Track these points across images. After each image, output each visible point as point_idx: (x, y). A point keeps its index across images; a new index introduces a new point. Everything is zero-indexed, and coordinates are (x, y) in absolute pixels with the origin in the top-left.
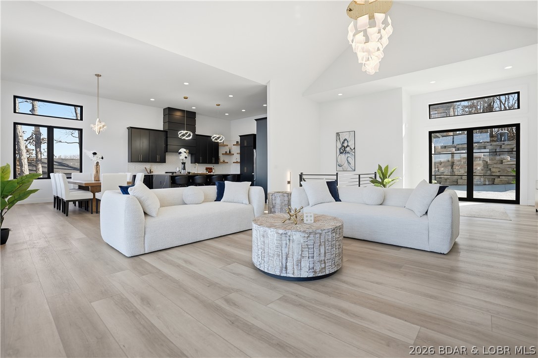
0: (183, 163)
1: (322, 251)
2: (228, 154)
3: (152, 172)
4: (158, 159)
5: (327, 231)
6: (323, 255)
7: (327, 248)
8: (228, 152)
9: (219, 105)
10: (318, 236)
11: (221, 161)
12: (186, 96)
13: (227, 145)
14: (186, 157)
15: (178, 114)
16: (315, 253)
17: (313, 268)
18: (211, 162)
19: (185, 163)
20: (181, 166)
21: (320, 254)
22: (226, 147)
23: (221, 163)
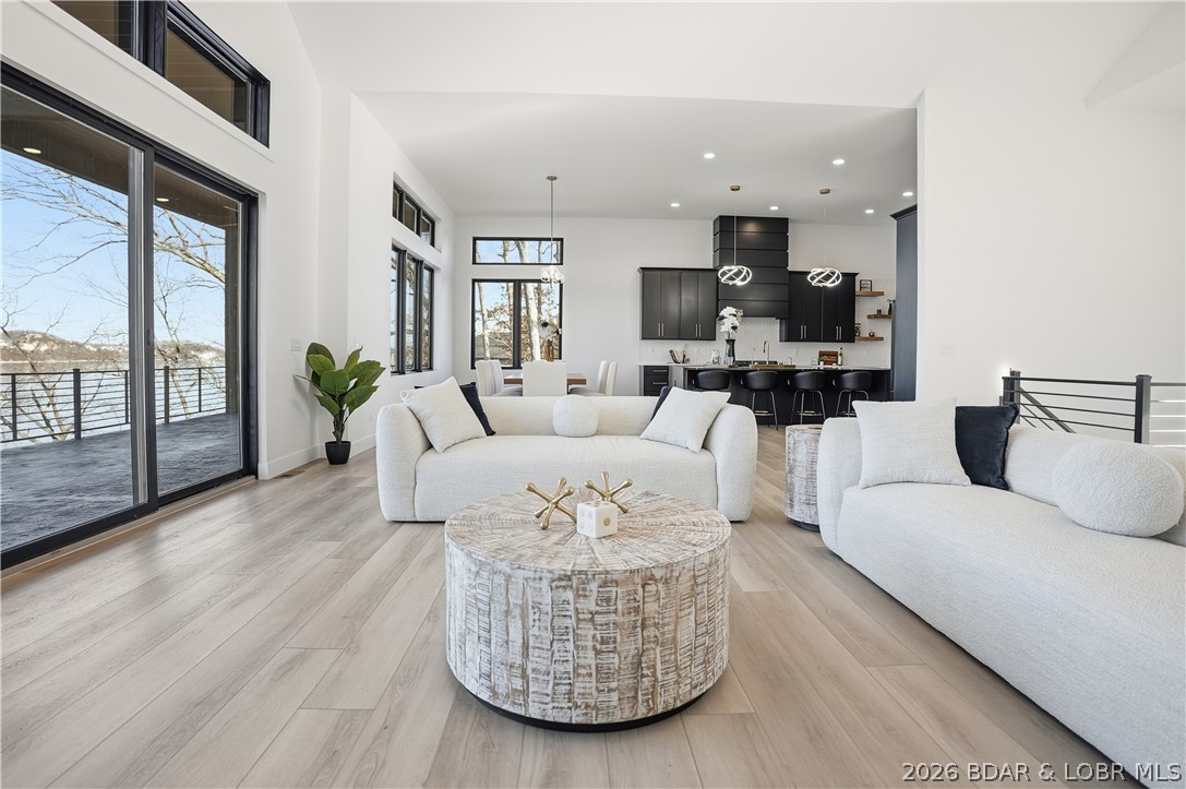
0: (728, 341)
1: (516, 635)
2: (884, 317)
3: (688, 360)
4: (698, 332)
5: (532, 575)
6: (517, 647)
7: (535, 631)
8: (885, 311)
9: (828, 192)
10: (500, 580)
11: (865, 333)
12: (735, 184)
13: (882, 294)
14: (734, 328)
15: (751, 228)
16: (493, 633)
17: (489, 676)
18: (831, 339)
19: (733, 341)
20: (725, 348)
21: (507, 643)
22: (880, 297)
23: (865, 339)
